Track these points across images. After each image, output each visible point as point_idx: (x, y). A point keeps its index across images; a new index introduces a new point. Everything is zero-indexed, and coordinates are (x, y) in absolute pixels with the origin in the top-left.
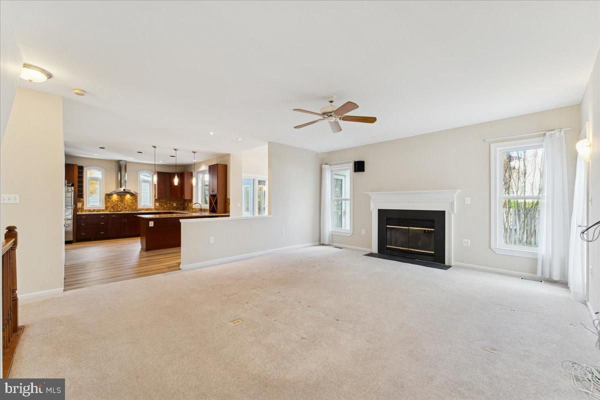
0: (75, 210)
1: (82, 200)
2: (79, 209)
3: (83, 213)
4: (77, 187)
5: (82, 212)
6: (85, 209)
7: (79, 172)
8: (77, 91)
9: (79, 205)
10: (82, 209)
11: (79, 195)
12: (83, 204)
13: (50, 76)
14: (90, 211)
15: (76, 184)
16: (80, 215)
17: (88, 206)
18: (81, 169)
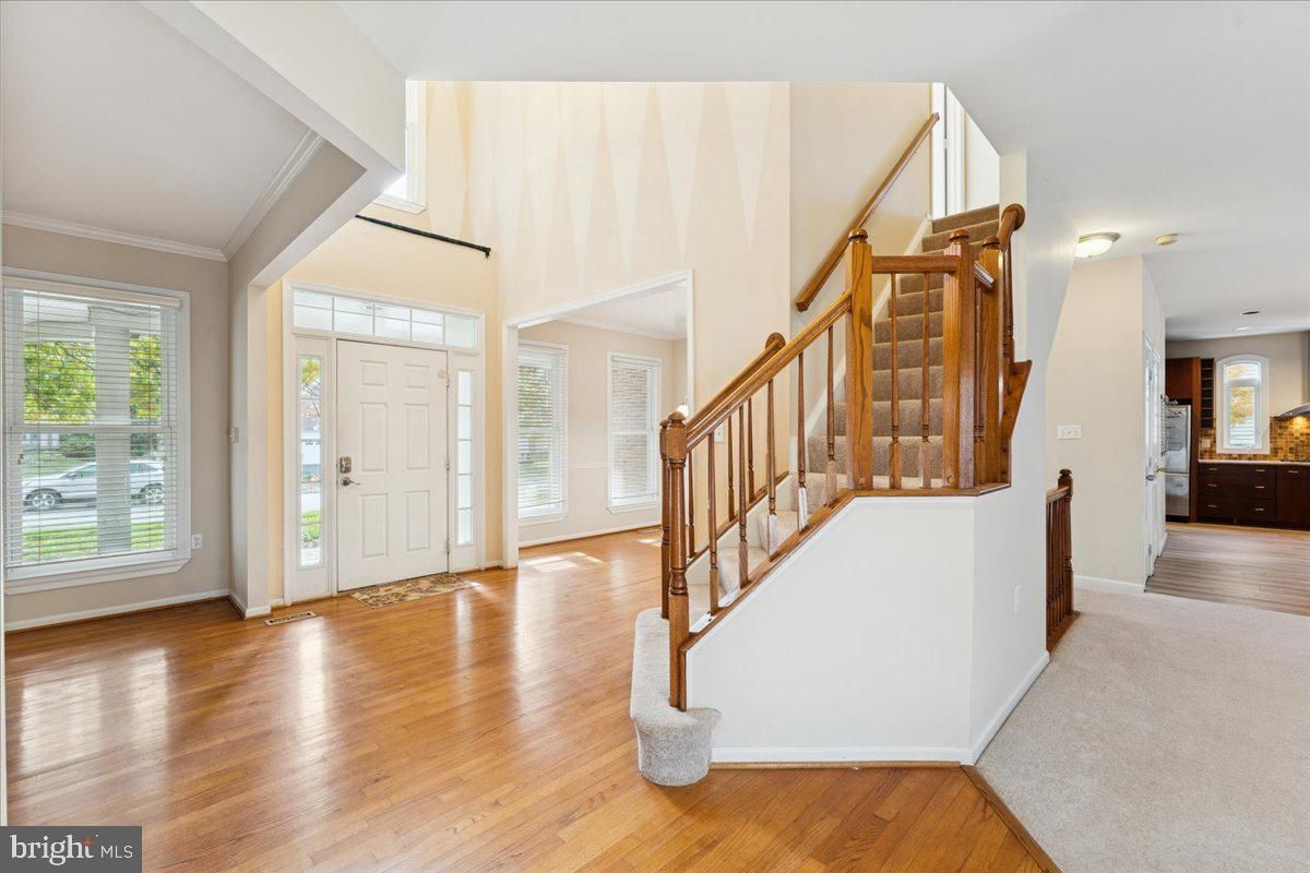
0: (1194, 453)
1: (1212, 432)
2: (1206, 451)
3: (1211, 461)
4: (1199, 405)
5: (1211, 458)
6: (1218, 452)
7: (1203, 371)
8: (1161, 241)
9: (1206, 444)
10: (1211, 452)
11: (1205, 421)
12: (1215, 442)
13: (1115, 237)
14: (1230, 456)
15: (1197, 399)
16: (1205, 464)
17: (1226, 446)
18: (1208, 366)
